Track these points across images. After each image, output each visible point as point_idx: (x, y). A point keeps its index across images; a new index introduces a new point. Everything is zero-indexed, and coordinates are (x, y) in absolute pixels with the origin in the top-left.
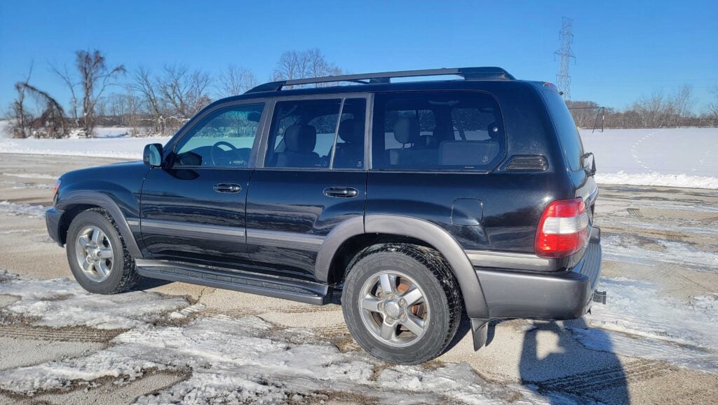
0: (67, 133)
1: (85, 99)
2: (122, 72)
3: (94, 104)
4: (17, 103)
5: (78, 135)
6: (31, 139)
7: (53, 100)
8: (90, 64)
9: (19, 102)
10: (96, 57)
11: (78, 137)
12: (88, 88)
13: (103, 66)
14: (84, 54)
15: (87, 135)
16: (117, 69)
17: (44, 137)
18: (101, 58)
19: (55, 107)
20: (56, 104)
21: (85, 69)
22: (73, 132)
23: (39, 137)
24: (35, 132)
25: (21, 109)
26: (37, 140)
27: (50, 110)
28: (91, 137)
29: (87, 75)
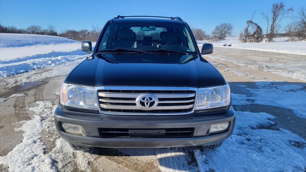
0: (261, 40)
1: (272, 25)
2: (291, 11)
3: (275, 27)
4: (246, 29)
5: (266, 41)
6: (248, 43)
7: (259, 27)
8: (277, 9)
9: (247, 28)
10: (281, 5)
11: (265, 42)
12: (274, 21)
13: (283, 9)
14: (276, 5)
15: (269, 41)
16: (289, 10)
17: (252, 42)
18: (283, 6)
19: (259, 29)
20: (260, 28)
21: (275, 12)
22: (264, 39)
23: (251, 42)
24: (250, 40)
25: (247, 31)
26: (250, 43)
27: (257, 31)
28: (270, 42)
29: (275, 14)
